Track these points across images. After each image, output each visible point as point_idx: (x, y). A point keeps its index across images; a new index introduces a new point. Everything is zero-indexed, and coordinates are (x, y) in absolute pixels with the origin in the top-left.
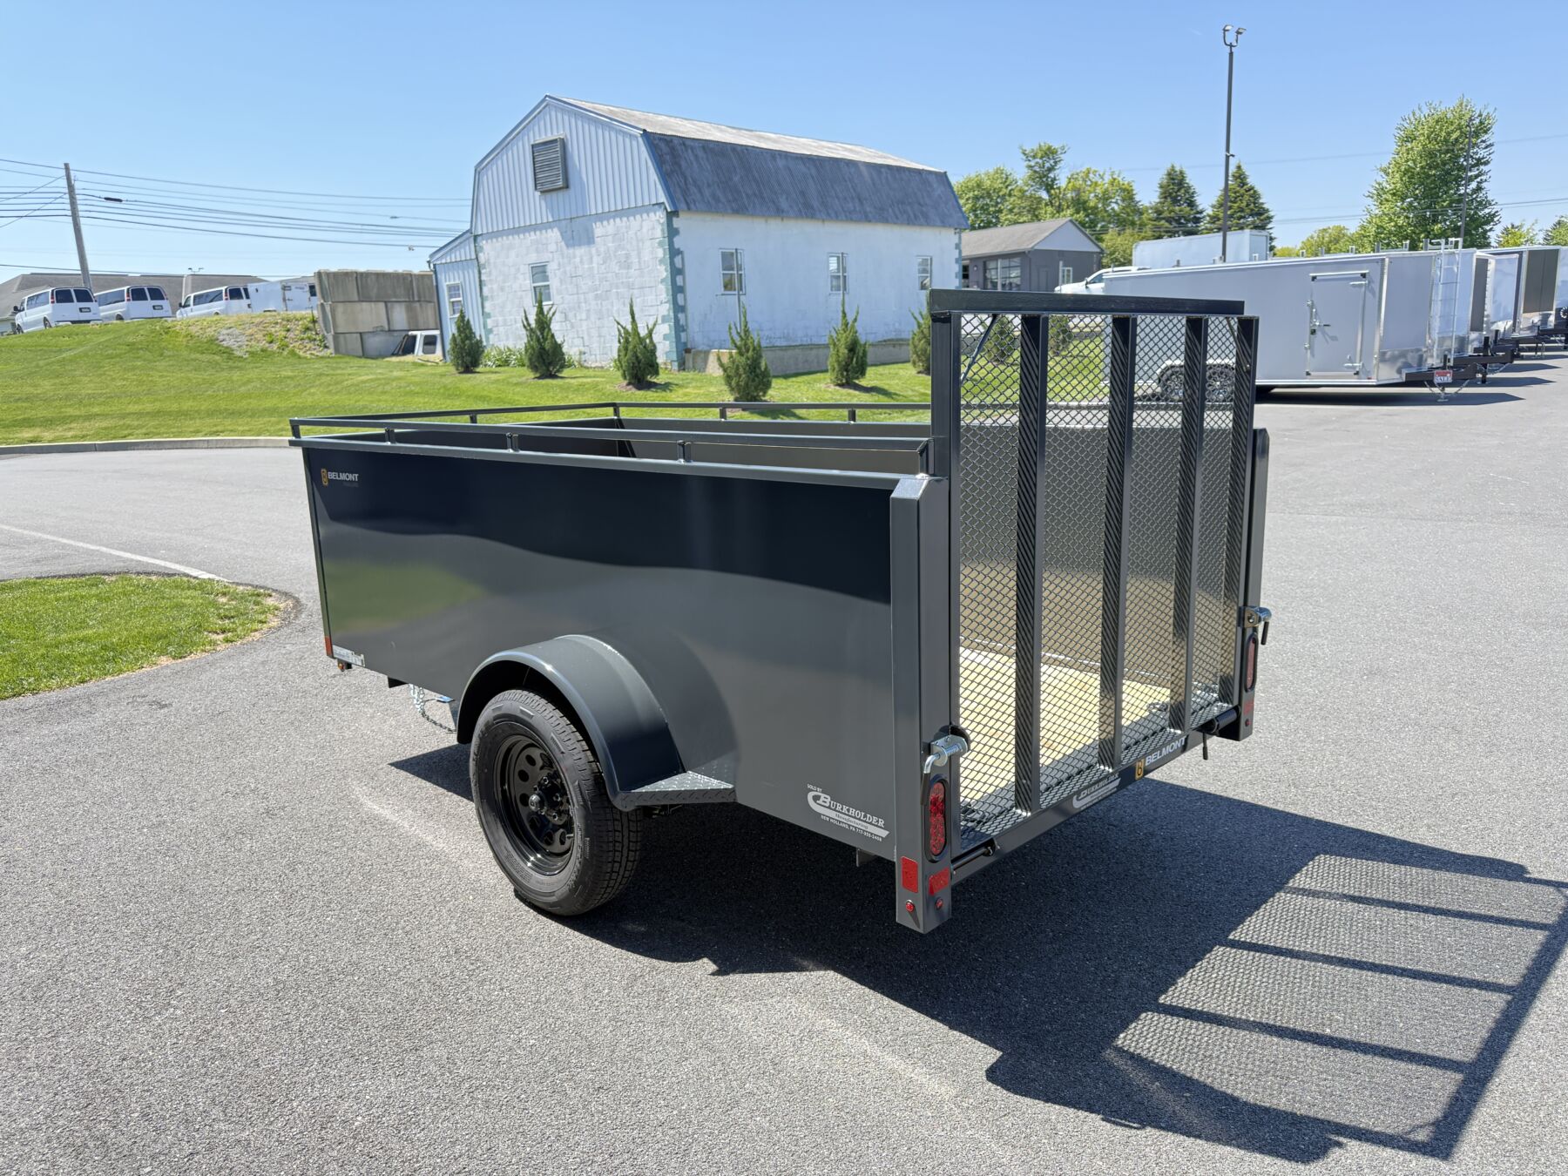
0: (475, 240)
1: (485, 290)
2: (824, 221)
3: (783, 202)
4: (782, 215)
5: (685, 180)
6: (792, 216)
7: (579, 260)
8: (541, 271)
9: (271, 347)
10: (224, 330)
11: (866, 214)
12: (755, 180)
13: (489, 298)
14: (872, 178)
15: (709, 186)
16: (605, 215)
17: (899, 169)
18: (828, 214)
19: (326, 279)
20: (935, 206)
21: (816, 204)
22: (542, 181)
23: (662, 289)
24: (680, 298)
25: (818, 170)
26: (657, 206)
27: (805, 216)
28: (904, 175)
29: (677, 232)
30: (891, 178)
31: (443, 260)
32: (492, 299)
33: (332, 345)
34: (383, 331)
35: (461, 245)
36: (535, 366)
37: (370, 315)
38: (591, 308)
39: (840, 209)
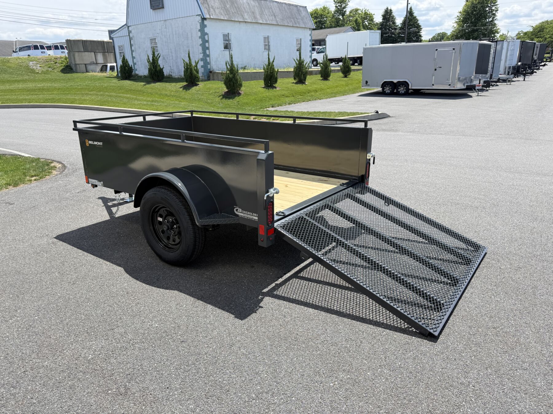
1: (133, 48)
2: (261, 23)
3: (246, 16)
4: (246, 21)
5: (209, 6)
6: (249, 21)
7: (168, 36)
8: (153, 40)
9: (50, 69)
10: (31, 62)
11: (277, 21)
12: (236, 7)
13: (135, 51)
14: (279, 8)
15: (218, 9)
16: (177, 19)
17: (290, 5)
18: (263, 21)
19: (70, 43)
20: (302, 19)
21: (258, 17)
22: (153, 5)
23: (200, 48)
24: (207, 51)
25: (259, 4)
26: (198, 16)
27: (254, 21)
28: (292, 7)
29: (205, 26)
30: (286, 8)
31: (116, 36)
32: (136, 51)
33: (74, 69)
34: (94, 63)
35: (123, 30)
36: (153, 77)
37: (89, 57)
38: (173, 55)
39: (267, 19)
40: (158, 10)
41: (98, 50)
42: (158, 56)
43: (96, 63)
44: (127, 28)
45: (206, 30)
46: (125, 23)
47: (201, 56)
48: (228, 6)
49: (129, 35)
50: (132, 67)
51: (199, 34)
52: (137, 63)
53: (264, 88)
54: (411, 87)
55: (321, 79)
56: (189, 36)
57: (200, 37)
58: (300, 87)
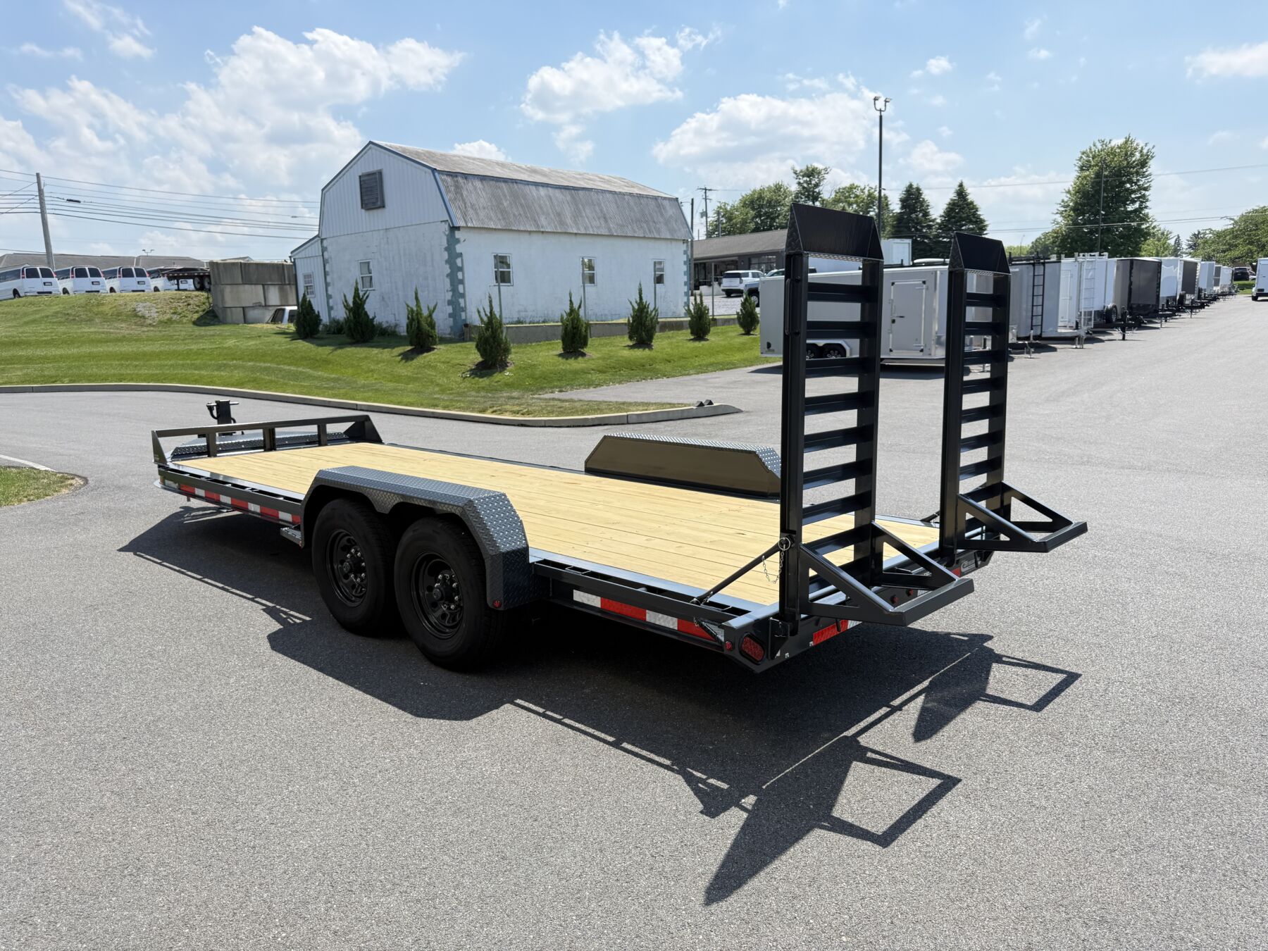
0: (322, 242)
1: (329, 279)
2: (576, 234)
3: (543, 221)
4: (542, 230)
5: (465, 204)
6: (549, 230)
7: (391, 259)
8: (366, 265)
9: (175, 317)
10: (141, 304)
11: (609, 229)
12: (521, 204)
13: (331, 284)
14: (616, 203)
15: (484, 208)
16: (409, 227)
17: (640, 196)
18: (579, 229)
19: (218, 269)
20: (667, 223)
21: (569, 221)
22: (366, 202)
23: (448, 281)
24: (461, 288)
25: (573, 197)
26: (443, 223)
27: (560, 231)
28: (643, 201)
29: (458, 241)
30: (632, 203)
31: (300, 255)
32: (333, 284)
33: (221, 317)
34: (260, 306)
35: (313, 246)
36: (353, 335)
37: (252, 294)
38: (401, 293)
39: (589, 225)
40: (375, 212)
41: (271, 280)
42: (366, 295)
43: (266, 306)
44: (320, 241)
45: (459, 248)
46: (317, 233)
47: (449, 296)
48: (505, 204)
49: (323, 255)
50: (318, 316)
51: (446, 255)
52: (335, 307)
53: (560, 355)
54: (851, 354)
55: (692, 337)
56: (429, 258)
57: (447, 262)
58: (639, 353)
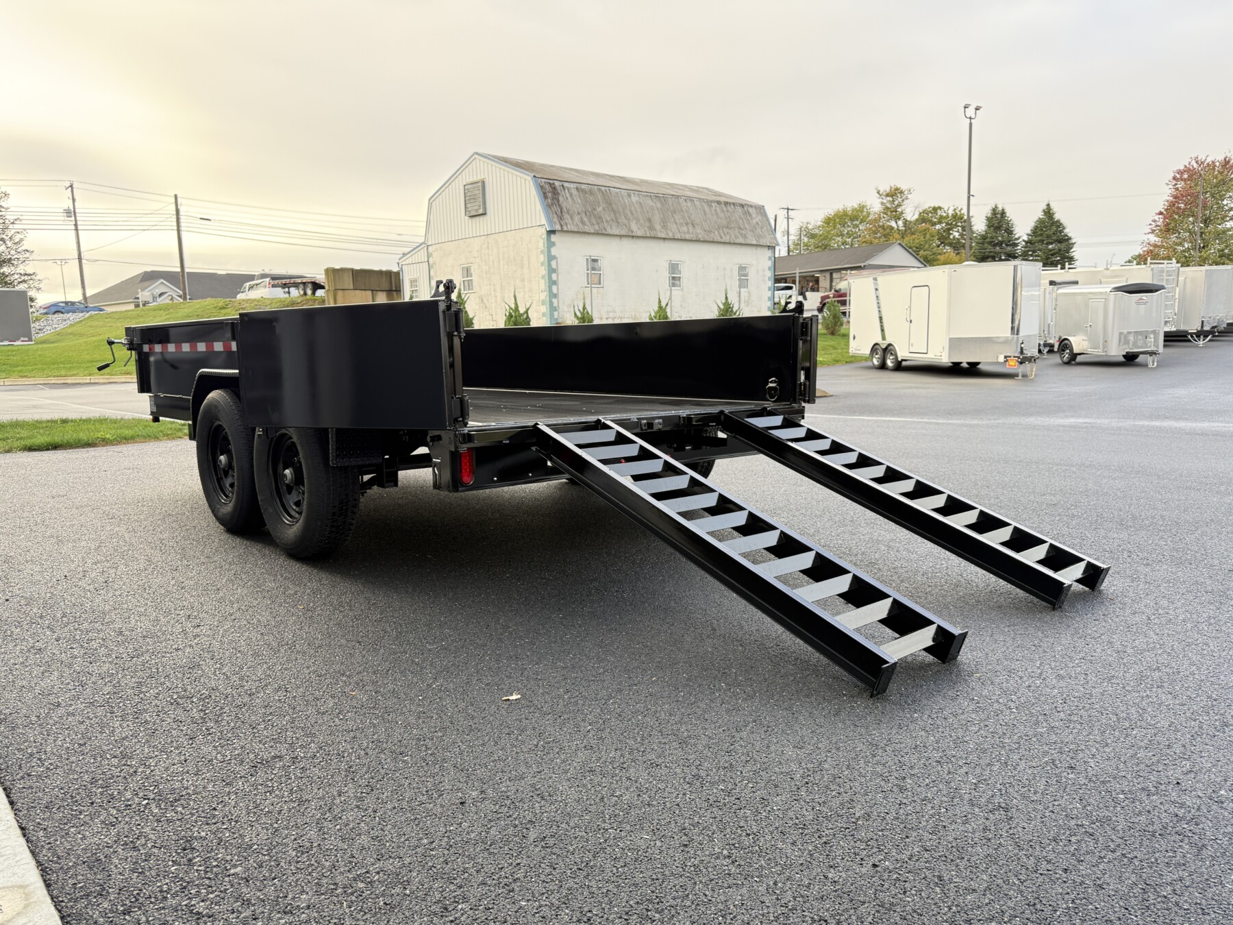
1: (433, 283)
2: (664, 238)
3: (634, 227)
4: (634, 234)
6: (639, 235)
7: (491, 263)
8: (468, 270)
11: (697, 235)
12: (614, 211)
14: (704, 210)
15: (579, 214)
16: (508, 232)
17: (727, 203)
18: (667, 234)
19: (332, 274)
20: (753, 229)
21: (658, 227)
22: (470, 210)
23: (543, 282)
24: (554, 288)
25: (663, 204)
26: (541, 227)
27: (649, 235)
28: (731, 208)
29: (554, 244)
30: (718, 209)
35: (419, 252)
38: (499, 294)
39: (677, 230)
40: (477, 218)
41: (380, 286)
44: (425, 248)
45: (554, 251)
47: (544, 296)
48: (599, 210)
49: (428, 261)
51: (542, 258)
56: (526, 262)
